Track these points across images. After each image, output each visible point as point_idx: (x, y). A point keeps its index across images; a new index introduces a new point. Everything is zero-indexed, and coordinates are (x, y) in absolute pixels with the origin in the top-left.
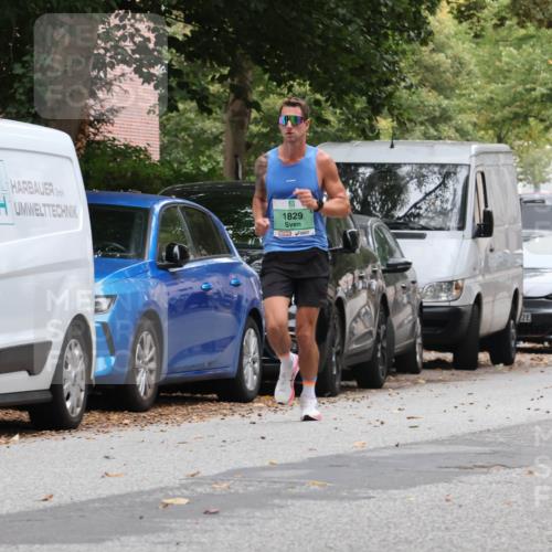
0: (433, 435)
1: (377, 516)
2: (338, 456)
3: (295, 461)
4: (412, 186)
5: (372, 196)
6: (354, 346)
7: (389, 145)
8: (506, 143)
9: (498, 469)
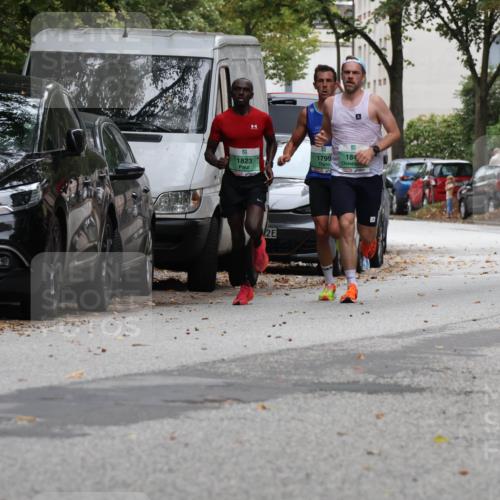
1: (92, 456)
4: (147, 81)
9: (231, 404)
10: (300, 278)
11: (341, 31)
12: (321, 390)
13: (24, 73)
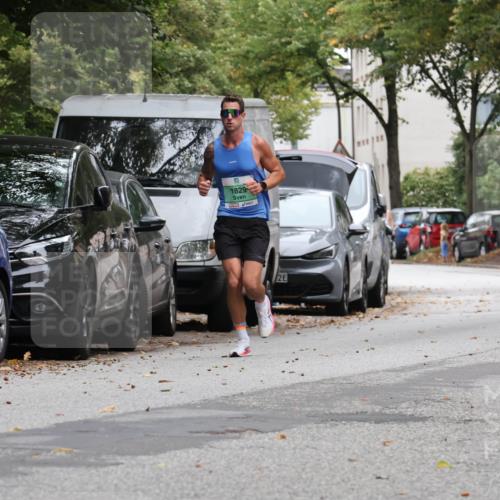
0: (185, 399)
1: (125, 483)
2: (86, 422)
3: (40, 426)
4: (166, 141)
5: (124, 152)
7: (142, 99)
8: (263, 98)
9: (251, 434)
10: (310, 318)
11: (341, 93)
12: (332, 420)
13: (54, 136)
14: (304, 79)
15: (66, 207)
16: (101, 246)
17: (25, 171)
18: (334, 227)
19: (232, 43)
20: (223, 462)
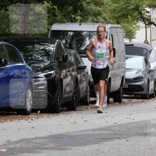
0: (94, 127)
2: (60, 135)
3: (44, 136)
4: (87, 39)
5: (73, 42)
6: (66, 96)
7: (79, 24)
8: (120, 24)
9: (116, 140)
10: (135, 100)
11: (147, 23)
12: (144, 135)
13: (49, 37)
14: (134, 18)
15: (53, 61)
16: (65, 75)
17: (39, 49)
18: (144, 69)
19: (109, 6)
20: (107, 149)
